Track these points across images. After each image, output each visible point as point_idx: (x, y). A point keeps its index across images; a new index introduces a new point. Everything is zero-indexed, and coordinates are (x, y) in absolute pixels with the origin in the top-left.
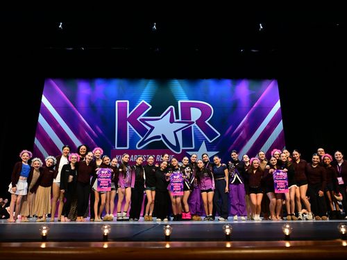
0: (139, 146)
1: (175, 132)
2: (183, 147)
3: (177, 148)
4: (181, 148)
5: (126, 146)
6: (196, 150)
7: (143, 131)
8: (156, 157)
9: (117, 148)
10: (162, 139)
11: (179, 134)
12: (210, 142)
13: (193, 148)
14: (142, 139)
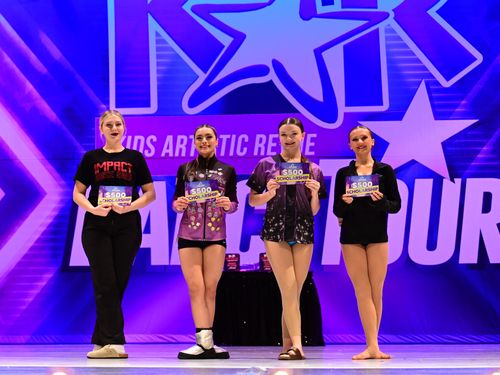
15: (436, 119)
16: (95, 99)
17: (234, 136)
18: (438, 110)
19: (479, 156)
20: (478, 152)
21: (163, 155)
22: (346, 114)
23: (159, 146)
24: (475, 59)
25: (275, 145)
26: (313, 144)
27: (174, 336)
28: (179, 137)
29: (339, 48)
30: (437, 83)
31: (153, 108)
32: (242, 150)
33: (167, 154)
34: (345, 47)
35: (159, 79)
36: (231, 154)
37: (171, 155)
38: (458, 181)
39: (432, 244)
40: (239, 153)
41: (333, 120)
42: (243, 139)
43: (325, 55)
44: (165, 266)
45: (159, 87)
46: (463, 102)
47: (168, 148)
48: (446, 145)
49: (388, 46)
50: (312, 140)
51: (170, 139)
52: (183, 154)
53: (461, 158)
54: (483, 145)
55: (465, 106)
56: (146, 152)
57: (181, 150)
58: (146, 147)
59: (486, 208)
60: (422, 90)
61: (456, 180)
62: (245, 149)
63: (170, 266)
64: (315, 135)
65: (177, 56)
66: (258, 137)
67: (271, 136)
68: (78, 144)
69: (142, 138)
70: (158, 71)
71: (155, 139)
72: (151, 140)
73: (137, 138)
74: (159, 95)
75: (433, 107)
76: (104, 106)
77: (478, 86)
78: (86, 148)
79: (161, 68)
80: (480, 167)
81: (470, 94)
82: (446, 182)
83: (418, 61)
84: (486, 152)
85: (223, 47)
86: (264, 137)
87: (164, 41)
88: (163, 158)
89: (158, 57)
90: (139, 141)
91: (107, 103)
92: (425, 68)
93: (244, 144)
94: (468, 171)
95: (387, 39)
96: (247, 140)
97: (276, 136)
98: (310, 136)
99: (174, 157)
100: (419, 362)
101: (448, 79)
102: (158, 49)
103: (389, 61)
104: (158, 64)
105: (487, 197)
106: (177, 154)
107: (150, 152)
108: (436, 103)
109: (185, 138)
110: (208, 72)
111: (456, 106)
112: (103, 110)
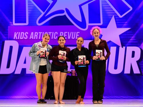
0: (40, 22)
1: (80, 6)
2: (89, 23)
3: (82, 24)
4: (88, 24)
5: (25, 22)
6: (105, 26)
7: (44, 6)
8: (59, 34)
9: (14, 24)
10: (65, 13)
11: (86, 9)
12: (121, 17)
13: (101, 24)
14: (43, 13)
15: (117, 28)
16: (8, 20)
17: (53, 33)
18: (118, 25)
19: (131, 39)
20: (131, 38)
21: (30, 38)
22: (89, 26)
23: (29, 35)
24: (130, 9)
25: (66, 35)
26: (78, 35)
27: (33, 96)
28: (35, 33)
29: (87, 5)
30: (118, 16)
31: (27, 23)
32: (55, 37)
33: (31, 38)
34: (89, 4)
35: (29, 14)
36: (52, 38)
37: (33, 38)
38: (124, 47)
39: (116, 68)
40: (55, 38)
41: (85, 27)
42: (56, 34)
43: (82, 7)
44: (31, 74)
45: (29, 17)
46: (126, 22)
47: (32, 36)
48: (121, 36)
49: (102, 4)
50: (78, 34)
51: (32, 33)
52: (37, 38)
53: (125, 40)
54: (132, 36)
55: (126, 24)
56: (25, 37)
57: (36, 37)
58: (25, 36)
59: (133, 56)
60: (113, 18)
61: (123, 47)
62: (57, 37)
63: (32, 74)
64: (79, 32)
65: (35, 7)
66: (61, 33)
67: (65, 33)
68: (3, 35)
69: (23, 33)
70: (29, 12)
71: (28, 33)
72: (26, 34)
73: (22, 33)
74: (29, 19)
75: (117, 24)
76: (11, 23)
77: (131, 17)
78: (5, 36)
79: (29, 10)
80: (131, 43)
81: (128, 20)
82: (120, 48)
83: (112, 9)
84: (133, 38)
85: (50, 4)
86: (63, 33)
87: (31, 2)
88: (30, 39)
89: (29, 7)
90: (22, 34)
91: (12, 21)
92: (114, 12)
93: (56, 35)
94: (127, 44)
95: (102, 2)
96: (57, 34)
97: (67, 32)
98: (77, 33)
99: (34, 39)
100: (112, 105)
101: (121, 15)
102: (29, 4)
103: (103, 9)
104: (29, 9)
105: (133, 53)
106: (35, 38)
107: (26, 37)
108: (117, 22)
109: (37, 33)
110: (45, 12)
111: (124, 24)
112: (11, 24)
